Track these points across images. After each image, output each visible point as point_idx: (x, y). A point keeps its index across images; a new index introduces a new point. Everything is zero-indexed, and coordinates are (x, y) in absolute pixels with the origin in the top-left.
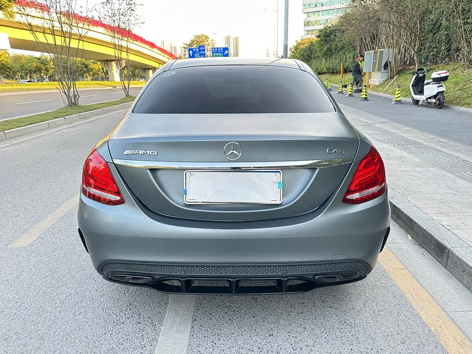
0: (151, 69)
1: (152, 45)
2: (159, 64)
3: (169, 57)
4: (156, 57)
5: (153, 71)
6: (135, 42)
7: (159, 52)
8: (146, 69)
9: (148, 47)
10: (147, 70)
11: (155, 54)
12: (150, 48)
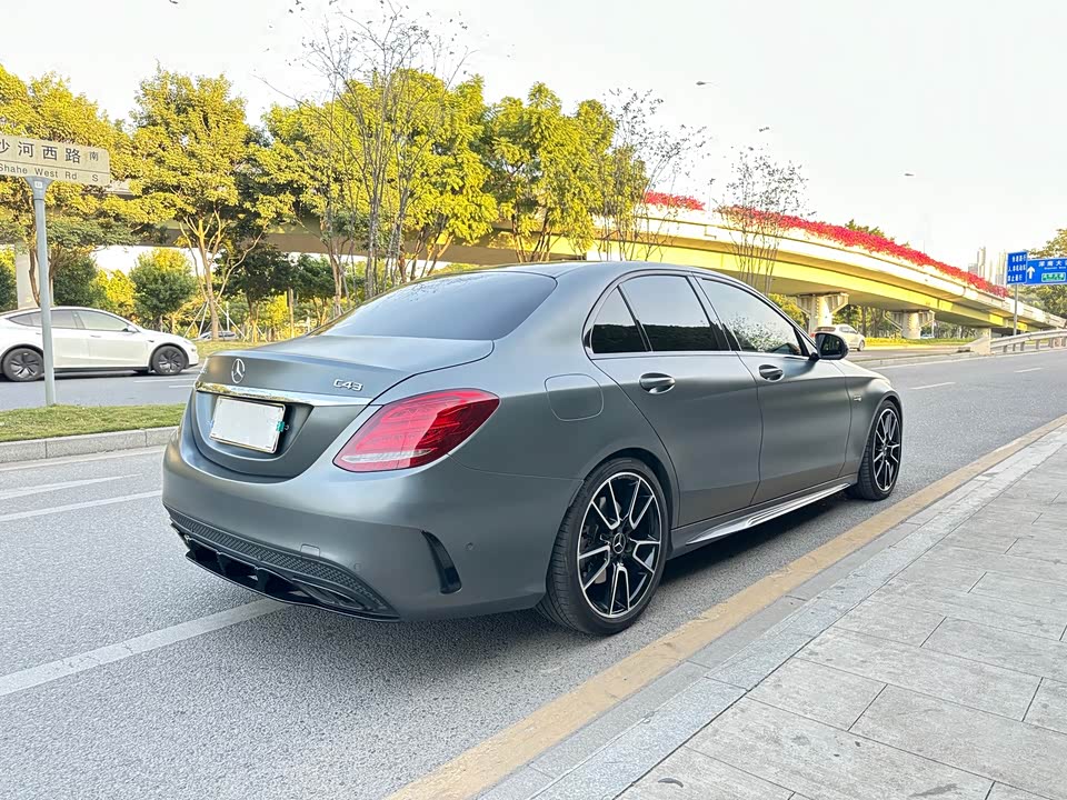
0: (917, 311)
1: (921, 258)
2: (939, 299)
3: (965, 284)
4: (928, 284)
5: (921, 316)
6: (875, 254)
7: (937, 273)
8: (903, 310)
9: (907, 263)
10: (906, 315)
11: (927, 277)
12: (915, 266)
